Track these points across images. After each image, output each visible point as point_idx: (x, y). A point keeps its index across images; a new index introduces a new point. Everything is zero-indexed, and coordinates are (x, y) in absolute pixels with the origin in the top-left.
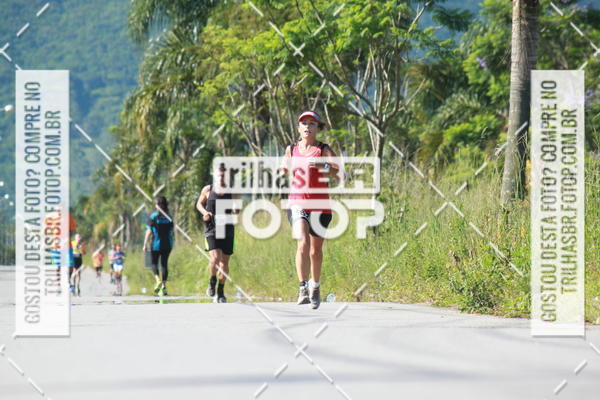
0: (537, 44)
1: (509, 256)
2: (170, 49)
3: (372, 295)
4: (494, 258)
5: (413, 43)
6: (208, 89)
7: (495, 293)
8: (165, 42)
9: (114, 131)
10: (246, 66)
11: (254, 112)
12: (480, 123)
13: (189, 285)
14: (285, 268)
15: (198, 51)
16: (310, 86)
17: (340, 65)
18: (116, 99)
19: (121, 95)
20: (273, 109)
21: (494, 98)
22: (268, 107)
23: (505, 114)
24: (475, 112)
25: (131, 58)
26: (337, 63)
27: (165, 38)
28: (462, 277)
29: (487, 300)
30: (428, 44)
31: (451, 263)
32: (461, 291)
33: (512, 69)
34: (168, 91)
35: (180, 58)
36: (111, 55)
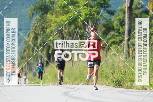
0: (132, 18)
1: (126, 73)
2: (39, 21)
3: (91, 83)
4: (122, 73)
5: (100, 19)
6: (48, 31)
7: (122, 82)
8: (37, 19)
9: (24, 42)
10: (58, 25)
11: (60, 37)
12: (118, 39)
13: (44, 81)
14: (68, 76)
15: (46, 21)
16: (74, 30)
17: (82, 24)
18: (25, 34)
19: (26, 33)
20: (65, 36)
21: (121, 33)
22: (63, 35)
23: (124, 36)
24: (116, 36)
25: (29, 23)
26: (81, 24)
27: (38, 18)
28: (113, 78)
29: (120, 84)
30: (104, 19)
31: (111, 75)
32: (113, 82)
33: (126, 25)
34: (38, 32)
35: (41, 23)
36: (23, 22)
